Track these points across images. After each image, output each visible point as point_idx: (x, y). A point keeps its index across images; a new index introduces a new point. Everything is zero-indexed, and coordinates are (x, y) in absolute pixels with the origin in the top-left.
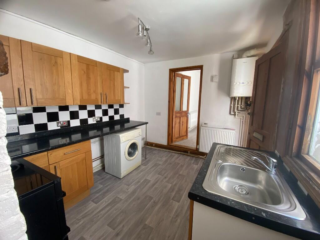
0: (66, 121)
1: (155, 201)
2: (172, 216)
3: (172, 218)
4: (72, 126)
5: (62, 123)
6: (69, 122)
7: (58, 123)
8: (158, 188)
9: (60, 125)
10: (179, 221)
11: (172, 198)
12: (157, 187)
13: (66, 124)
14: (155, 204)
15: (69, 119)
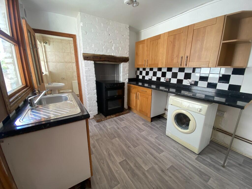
0: (168, 79)
1: (130, 147)
2: (111, 151)
3: (110, 151)
4: (171, 82)
5: (166, 79)
6: (170, 79)
7: (165, 78)
8: (146, 156)
9: (165, 80)
10: (105, 153)
11: (127, 160)
12: (148, 156)
13: (168, 80)
14: (128, 147)
15: (171, 78)
